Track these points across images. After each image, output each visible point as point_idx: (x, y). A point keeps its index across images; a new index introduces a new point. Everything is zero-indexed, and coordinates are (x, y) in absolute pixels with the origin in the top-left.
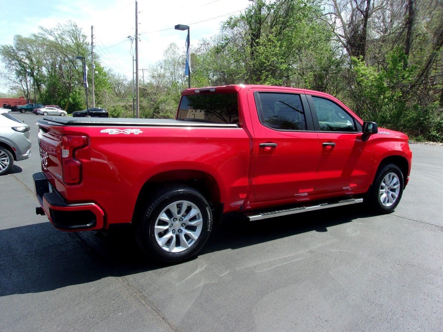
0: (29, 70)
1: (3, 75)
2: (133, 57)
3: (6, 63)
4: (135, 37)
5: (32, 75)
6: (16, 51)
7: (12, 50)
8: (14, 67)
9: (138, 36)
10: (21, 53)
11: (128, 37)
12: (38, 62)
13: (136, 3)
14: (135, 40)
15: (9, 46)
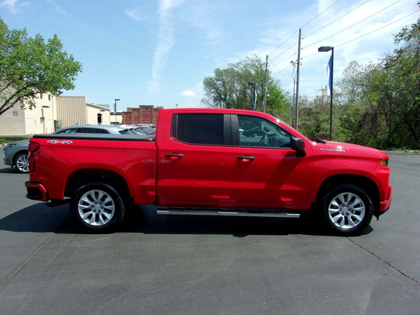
0: (223, 97)
1: (205, 101)
2: (295, 80)
3: (207, 91)
4: (297, 62)
5: (224, 100)
6: (215, 81)
7: (212, 81)
8: (213, 94)
9: (301, 61)
10: (218, 82)
11: (291, 62)
12: (230, 89)
13: (300, 30)
14: (297, 64)
15: (211, 78)
